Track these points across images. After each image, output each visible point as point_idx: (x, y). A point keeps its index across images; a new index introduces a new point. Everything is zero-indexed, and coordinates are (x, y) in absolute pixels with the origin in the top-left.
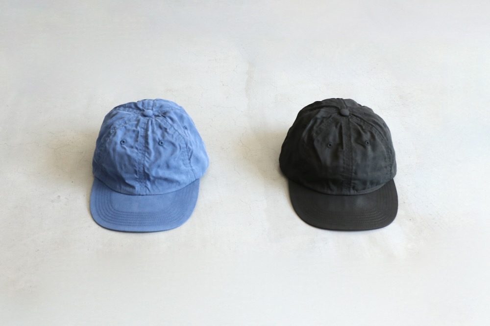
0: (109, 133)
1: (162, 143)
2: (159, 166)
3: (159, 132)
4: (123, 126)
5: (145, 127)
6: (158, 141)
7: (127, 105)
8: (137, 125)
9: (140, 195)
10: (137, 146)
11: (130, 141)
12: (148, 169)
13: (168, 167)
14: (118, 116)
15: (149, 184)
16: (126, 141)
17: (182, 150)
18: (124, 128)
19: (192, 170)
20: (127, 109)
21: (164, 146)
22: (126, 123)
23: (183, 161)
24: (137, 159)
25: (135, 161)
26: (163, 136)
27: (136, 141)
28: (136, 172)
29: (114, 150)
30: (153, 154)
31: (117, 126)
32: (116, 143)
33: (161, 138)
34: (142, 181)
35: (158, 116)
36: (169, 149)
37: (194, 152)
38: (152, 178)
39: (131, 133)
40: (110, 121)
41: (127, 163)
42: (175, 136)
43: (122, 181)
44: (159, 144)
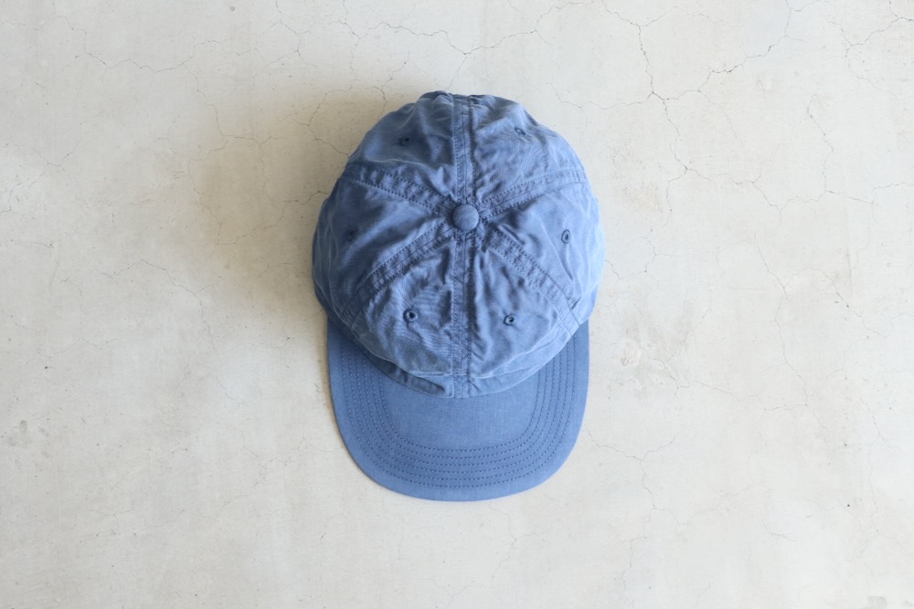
0: (372, 288)
1: (512, 319)
3: (502, 287)
5: (466, 279)
6: (502, 316)
11: (429, 314)
16: (419, 312)
18: (408, 277)
21: (519, 324)
26: (514, 300)
29: (389, 334)
30: (491, 347)
33: (509, 310)
35: (496, 228)
36: (530, 326)
39: (429, 293)
44: (504, 322)
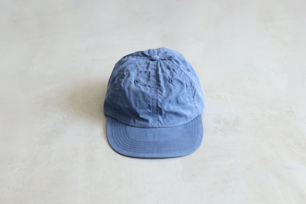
0: (124, 75)
1: (172, 81)
2: (170, 102)
3: (168, 72)
4: (135, 69)
5: (156, 68)
6: (168, 79)
7: (134, 54)
8: (147, 68)
9: (153, 127)
10: (149, 84)
11: (143, 81)
12: (161, 104)
13: (178, 102)
14: (128, 62)
15: (160, 118)
16: (139, 80)
17: (188, 89)
18: (136, 70)
19: (196, 107)
20: (136, 57)
21: (174, 83)
22: (137, 66)
23: (189, 98)
24: (150, 95)
25: (149, 97)
26: (172, 75)
27: (148, 80)
28: (149, 107)
29: (129, 88)
30: (164, 91)
31: (130, 69)
32: (130, 83)
33: (170, 77)
34: (154, 115)
35: (165, 59)
36: (178, 86)
37: (197, 91)
38: (163, 112)
39: (143, 74)
40: (122, 66)
41: (141, 99)
42: (182, 76)
43: (136, 116)
44: (169, 81)
